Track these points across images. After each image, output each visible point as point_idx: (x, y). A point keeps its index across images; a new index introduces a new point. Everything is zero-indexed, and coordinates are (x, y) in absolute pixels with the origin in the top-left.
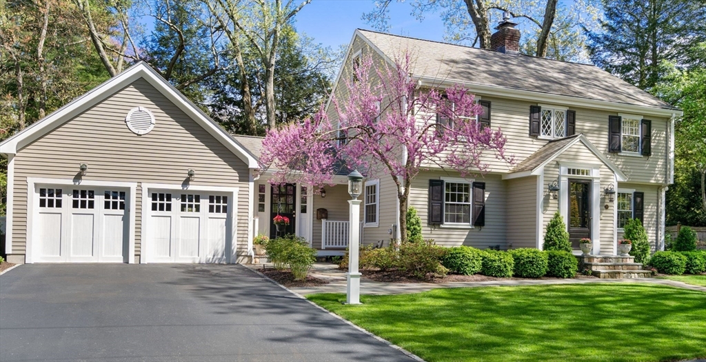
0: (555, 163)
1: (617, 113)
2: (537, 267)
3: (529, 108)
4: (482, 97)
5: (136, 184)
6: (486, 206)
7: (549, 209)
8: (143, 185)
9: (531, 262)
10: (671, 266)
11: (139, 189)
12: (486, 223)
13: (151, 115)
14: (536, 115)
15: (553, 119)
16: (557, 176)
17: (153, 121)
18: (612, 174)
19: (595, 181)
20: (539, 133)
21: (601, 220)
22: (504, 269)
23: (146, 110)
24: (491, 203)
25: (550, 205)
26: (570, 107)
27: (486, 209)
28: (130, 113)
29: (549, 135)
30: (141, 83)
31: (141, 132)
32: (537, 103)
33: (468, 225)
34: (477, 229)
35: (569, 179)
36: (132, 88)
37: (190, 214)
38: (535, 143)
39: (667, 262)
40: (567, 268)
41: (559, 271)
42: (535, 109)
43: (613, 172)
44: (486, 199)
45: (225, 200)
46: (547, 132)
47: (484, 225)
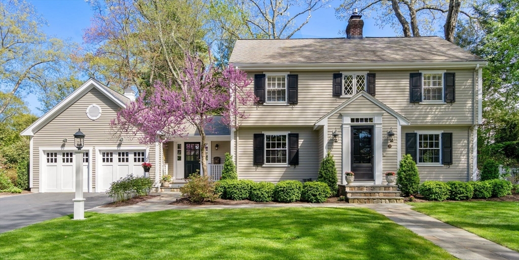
0: (338, 115)
1: (418, 70)
2: (288, 194)
3: (332, 76)
4: (290, 72)
5: (92, 148)
6: (299, 150)
7: (333, 150)
8: (96, 148)
9: (283, 191)
10: (431, 194)
11: (94, 151)
12: (299, 163)
13: (100, 108)
14: (338, 80)
15: (354, 81)
16: (341, 125)
17: (101, 111)
18: (395, 119)
19: (377, 126)
20: (341, 94)
21: (383, 156)
22: (262, 196)
23: (97, 106)
24: (303, 148)
25: (334, 147)
26: (370, 70)
27: (299, 153)
28: (88, 108)
29: (351, 94)
30: (94, 90)
31: (94, 118)
32: (339, 71)
33: (286, 165)
34: (293, 167)
35: (351, 126)
36: (90, 94)
37: (123, 163)
38: (338, 101)
39: (427, 190)
40: (314, 195)
41: (309, 198)
42: (337, 75)
43: (397, 118)
44: (299, 145)
45: (143, 154)
46: (348, 91)
47: (298, 164)
